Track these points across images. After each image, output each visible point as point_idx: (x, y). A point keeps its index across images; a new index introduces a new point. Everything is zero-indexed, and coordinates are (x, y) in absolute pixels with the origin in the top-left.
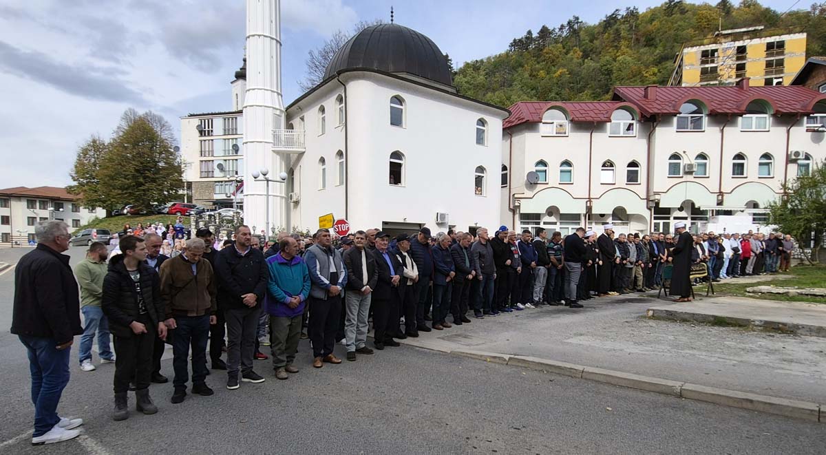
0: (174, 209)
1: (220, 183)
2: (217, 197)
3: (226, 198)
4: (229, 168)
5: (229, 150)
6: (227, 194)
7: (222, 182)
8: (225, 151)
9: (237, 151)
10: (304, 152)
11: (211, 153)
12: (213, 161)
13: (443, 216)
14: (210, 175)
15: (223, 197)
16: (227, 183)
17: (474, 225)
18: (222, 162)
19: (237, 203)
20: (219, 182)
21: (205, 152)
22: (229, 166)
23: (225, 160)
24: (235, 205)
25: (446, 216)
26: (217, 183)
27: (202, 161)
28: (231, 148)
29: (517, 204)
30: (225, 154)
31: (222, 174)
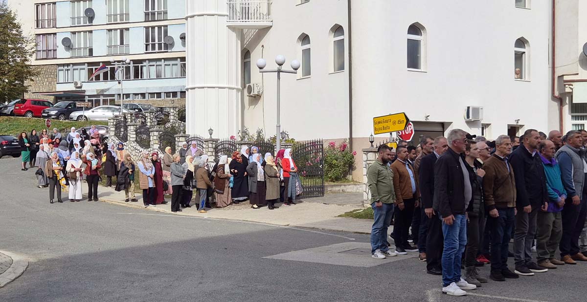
0: (22, 109)
1: (66, 68)
2: (61, 88)
3: (74, 89)
4: (79, 44)
5: (79, 18)
6: (76, 83)
7: (68, 65)
8: (73, 18)
9: (91, 19)
10: (271, 26)
11: (53, 22)
12: (55, 34)
13: (476, 110)
14: (51, 54)
15: (71, 87)
16: (75, 67)
17: (515, 123)
18: (69, 36)
19: (90, 96)
20: (63, 65)
21: (43, 20)
22: (79, 42)
23: (74, 33)
24: (87, 98)
25: (480, 110)
26: (62, 68)
27: (38, 35)
28: (82, 14)
29: (568, 90)
30: (73, 23)
31: (68, 54)
